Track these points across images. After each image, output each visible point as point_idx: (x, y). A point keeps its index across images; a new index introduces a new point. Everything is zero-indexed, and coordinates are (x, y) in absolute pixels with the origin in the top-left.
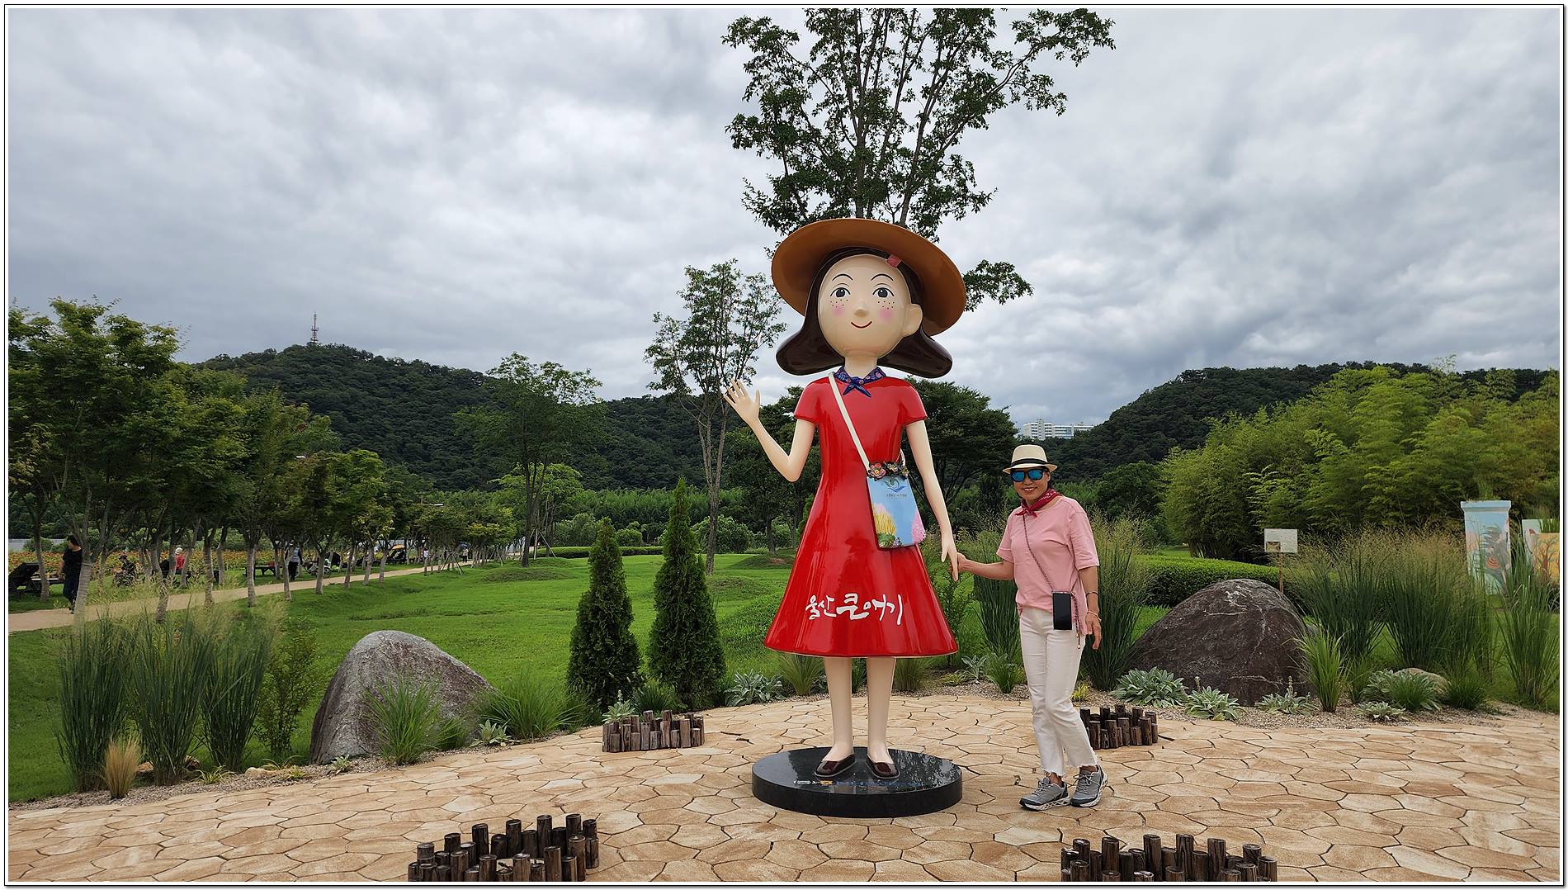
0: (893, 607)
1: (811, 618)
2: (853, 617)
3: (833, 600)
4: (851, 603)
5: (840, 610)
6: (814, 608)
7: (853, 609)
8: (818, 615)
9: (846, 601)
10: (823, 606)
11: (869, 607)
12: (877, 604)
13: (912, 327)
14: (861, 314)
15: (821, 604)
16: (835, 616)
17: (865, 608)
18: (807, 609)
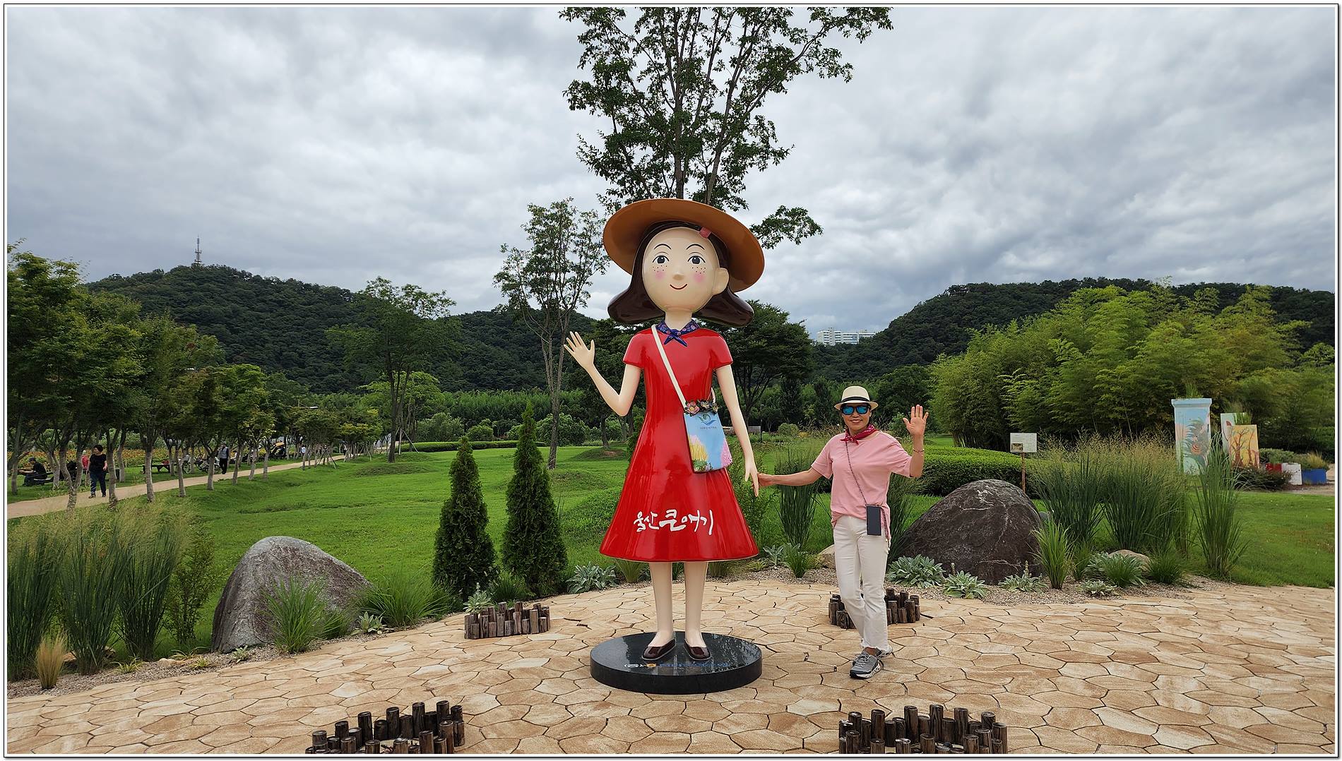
0: (705, 520)
1: (638, 531)
2: (672, 529)
3: (656, 515)
4: (671, 518)
5: (662, 524)
6: (641, 522)
7: (673, 522)
8: (644, 528)
9: (667, 516)
10: (648, 521)
11: (686, 520)
12: (692, 518)
13: (720, 288)
14: (678, 278)
15: (647, 519)
16: (658, 528)
17: (683, 522)
18: (635, 523)
